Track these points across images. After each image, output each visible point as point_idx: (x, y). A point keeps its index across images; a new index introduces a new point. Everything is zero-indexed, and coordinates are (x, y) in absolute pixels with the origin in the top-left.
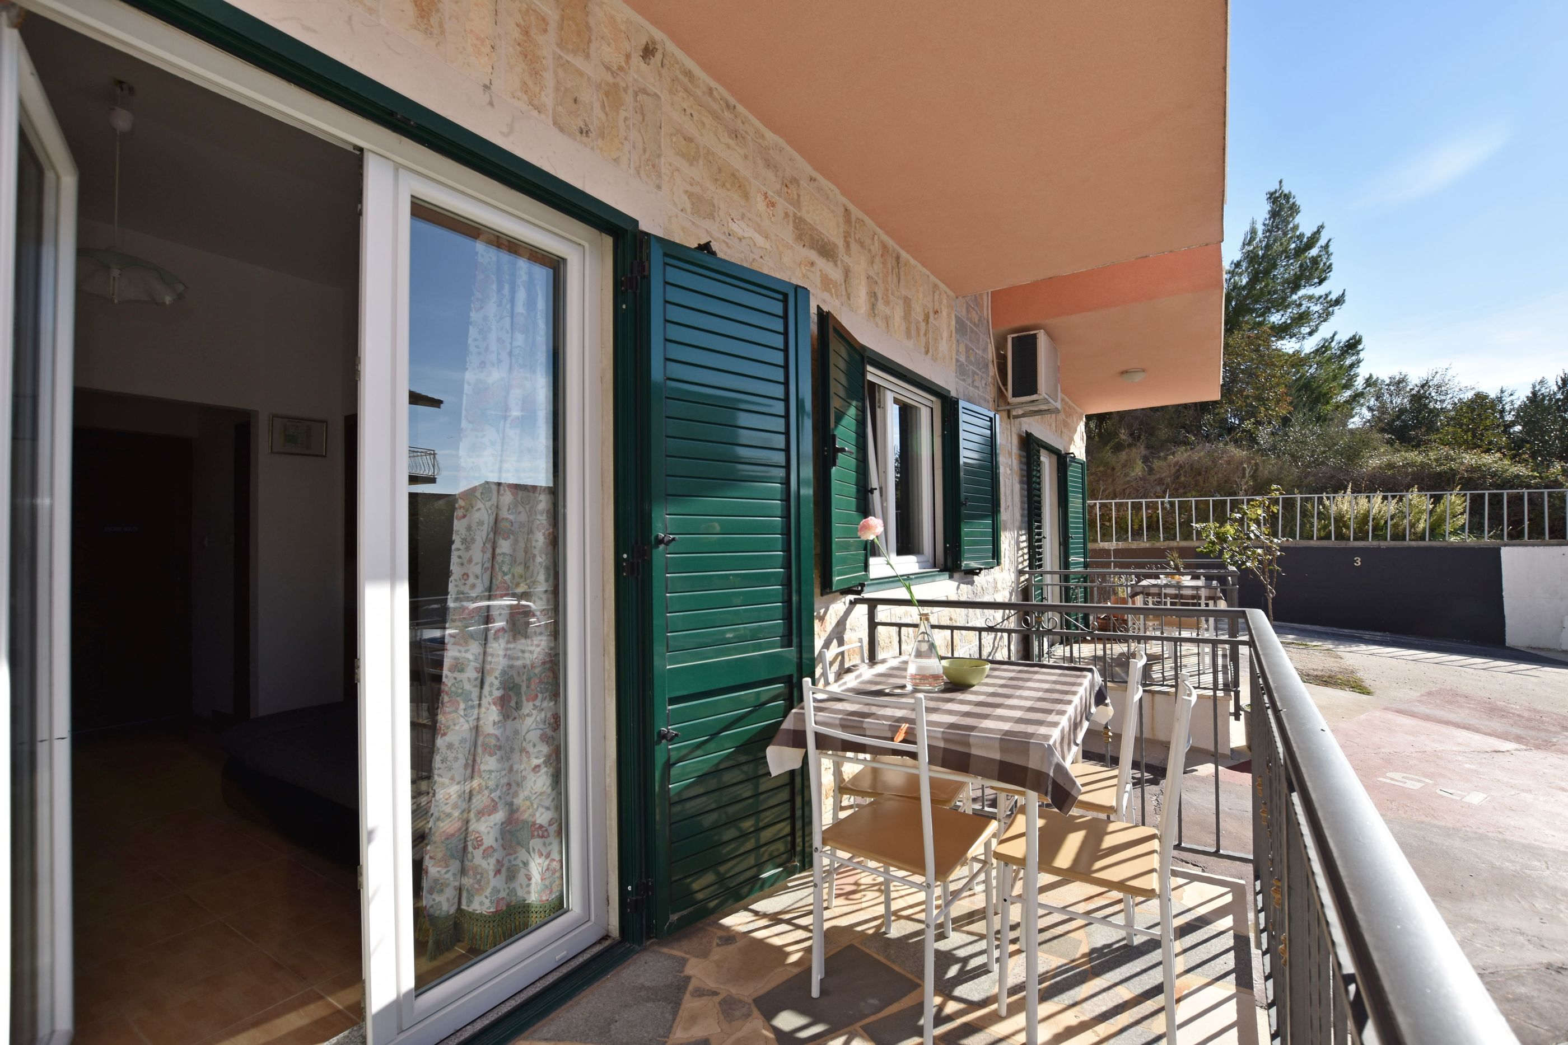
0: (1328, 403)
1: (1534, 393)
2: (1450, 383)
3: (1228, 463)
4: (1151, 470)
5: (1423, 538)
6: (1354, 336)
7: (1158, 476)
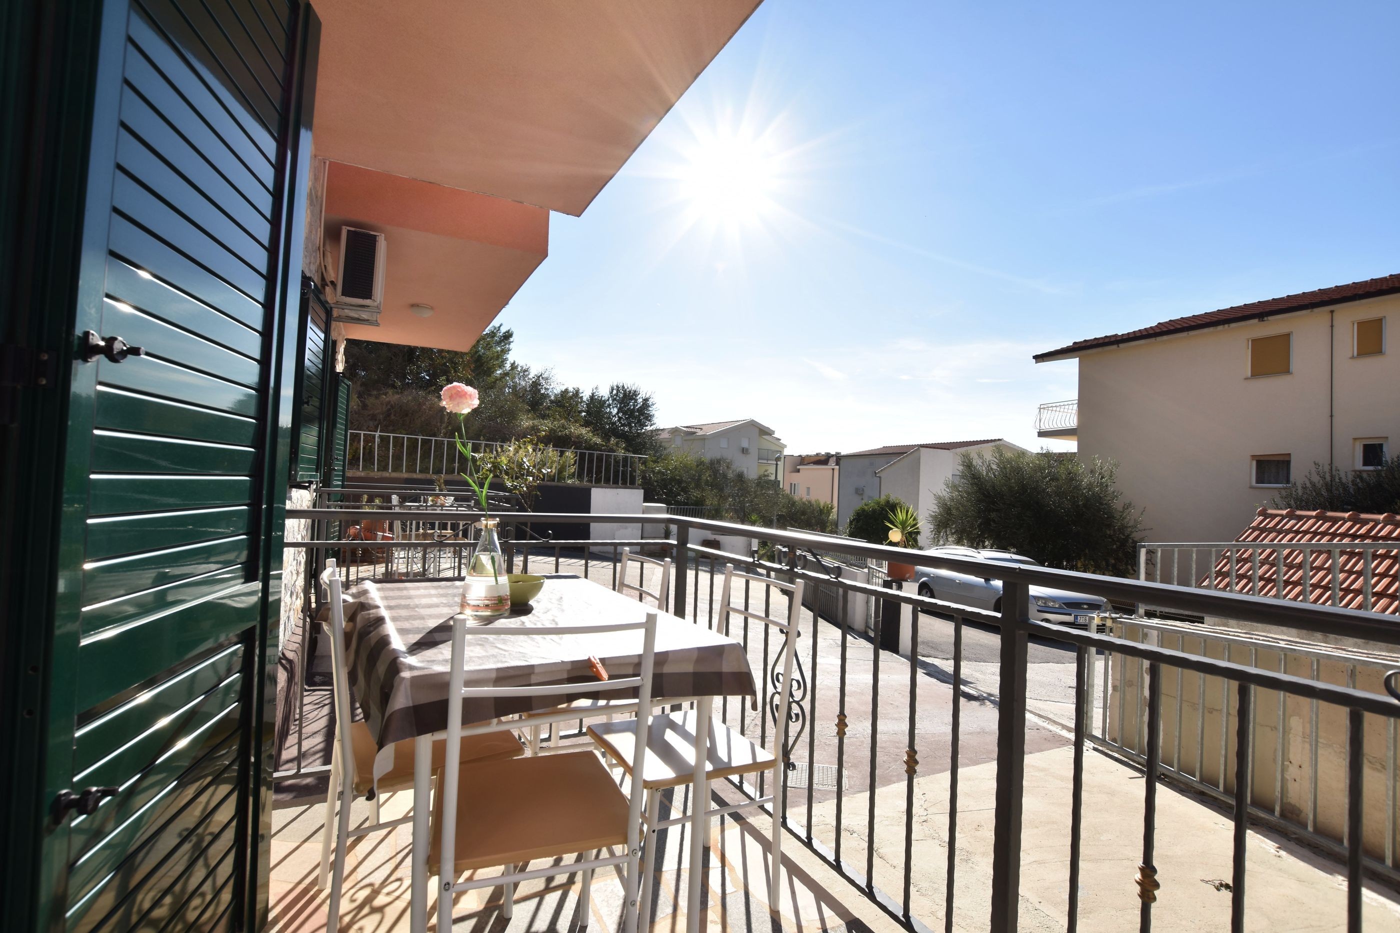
0: (490, 376)
1: (593, 394)
2: (553, 378)
3: (430, 409)
4: (365, 406)
5: (554, 480)
6: (509, 330)
7: (371, 412)
